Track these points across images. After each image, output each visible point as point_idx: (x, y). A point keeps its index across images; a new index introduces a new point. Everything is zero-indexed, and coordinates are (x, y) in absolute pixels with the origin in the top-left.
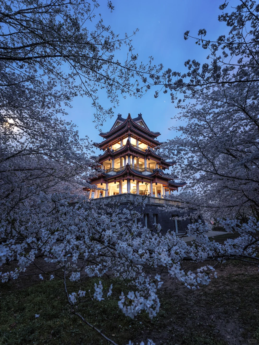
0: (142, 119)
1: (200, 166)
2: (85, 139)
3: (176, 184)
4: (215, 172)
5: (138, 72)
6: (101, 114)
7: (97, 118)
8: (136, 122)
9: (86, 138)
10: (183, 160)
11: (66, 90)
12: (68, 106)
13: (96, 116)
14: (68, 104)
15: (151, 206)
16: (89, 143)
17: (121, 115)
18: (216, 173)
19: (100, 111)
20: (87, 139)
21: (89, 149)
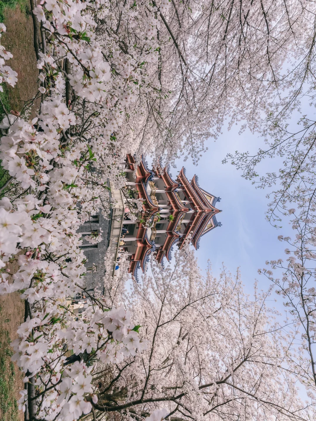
0: (215, 227)
1: (168, 303)
2: (203, 147)
3: (136, 270)
4: (160, 323)
5: (306, 214)
6: (248, 162)
7: (242, 156)
8: (211, 219)
9: (205, 148)
10: (177, 279)
11: (263, 126)
12: (241, 129)
13: (245, 155)
14: (244, 129)
15: (108, 239)
16: (198, 152)
17: (219, 201)
18: (159, 325)
19: (252, 160)
20: (203, 150)
21: (189, 153)
